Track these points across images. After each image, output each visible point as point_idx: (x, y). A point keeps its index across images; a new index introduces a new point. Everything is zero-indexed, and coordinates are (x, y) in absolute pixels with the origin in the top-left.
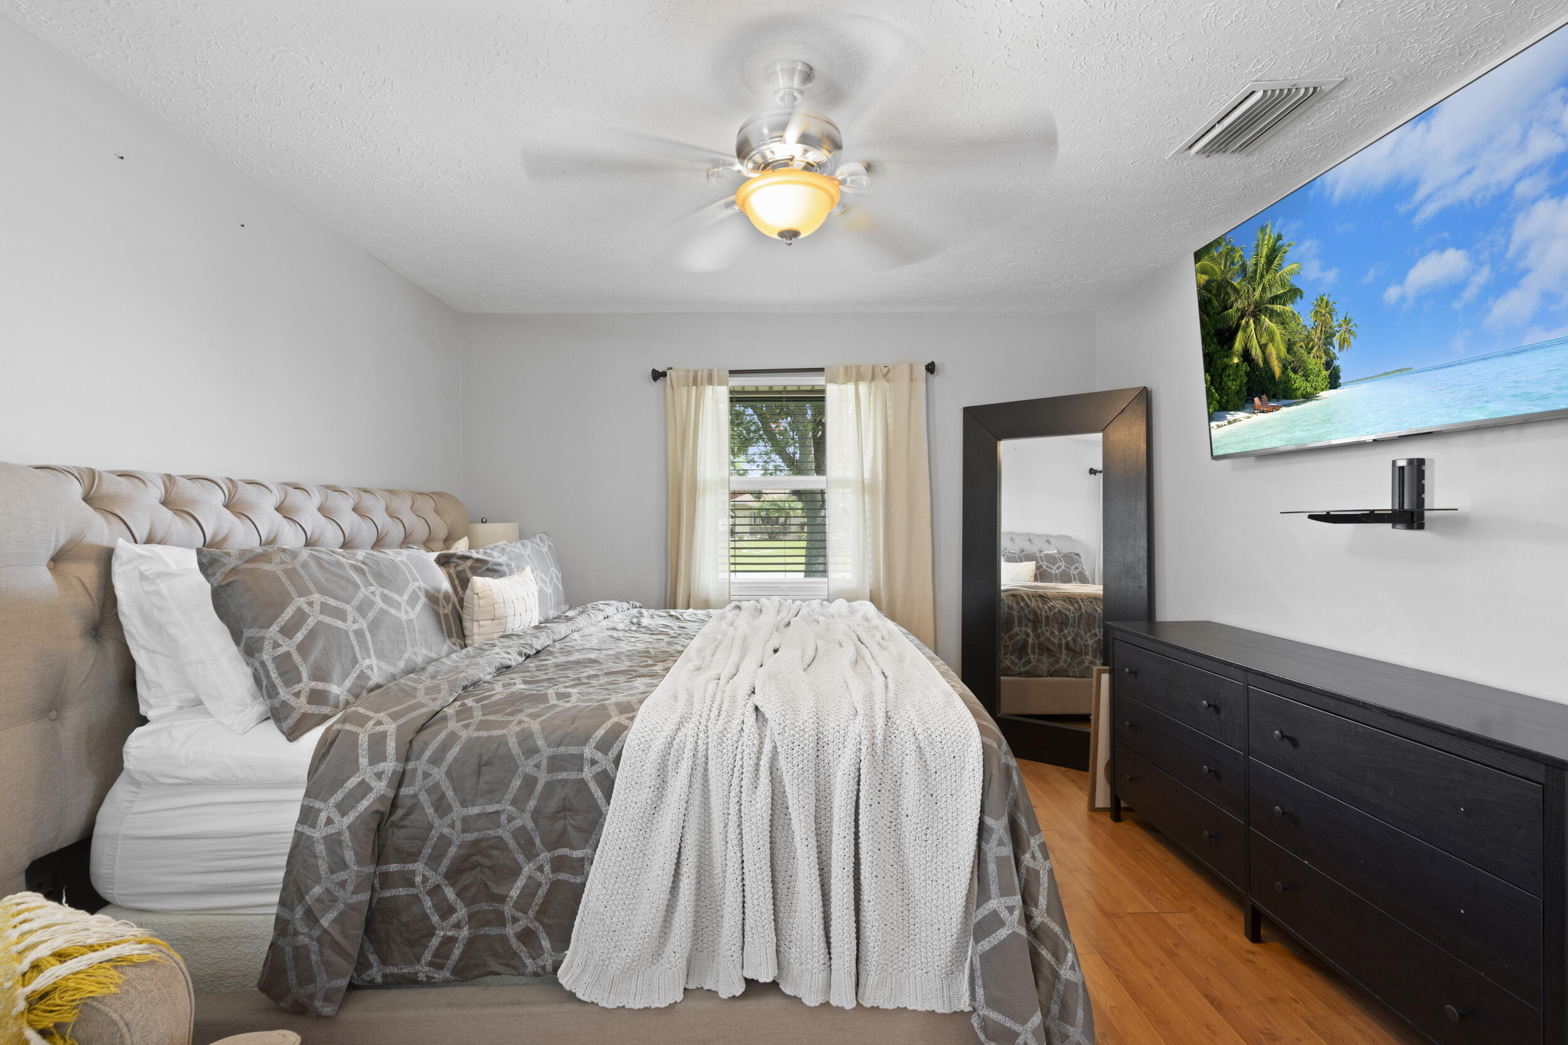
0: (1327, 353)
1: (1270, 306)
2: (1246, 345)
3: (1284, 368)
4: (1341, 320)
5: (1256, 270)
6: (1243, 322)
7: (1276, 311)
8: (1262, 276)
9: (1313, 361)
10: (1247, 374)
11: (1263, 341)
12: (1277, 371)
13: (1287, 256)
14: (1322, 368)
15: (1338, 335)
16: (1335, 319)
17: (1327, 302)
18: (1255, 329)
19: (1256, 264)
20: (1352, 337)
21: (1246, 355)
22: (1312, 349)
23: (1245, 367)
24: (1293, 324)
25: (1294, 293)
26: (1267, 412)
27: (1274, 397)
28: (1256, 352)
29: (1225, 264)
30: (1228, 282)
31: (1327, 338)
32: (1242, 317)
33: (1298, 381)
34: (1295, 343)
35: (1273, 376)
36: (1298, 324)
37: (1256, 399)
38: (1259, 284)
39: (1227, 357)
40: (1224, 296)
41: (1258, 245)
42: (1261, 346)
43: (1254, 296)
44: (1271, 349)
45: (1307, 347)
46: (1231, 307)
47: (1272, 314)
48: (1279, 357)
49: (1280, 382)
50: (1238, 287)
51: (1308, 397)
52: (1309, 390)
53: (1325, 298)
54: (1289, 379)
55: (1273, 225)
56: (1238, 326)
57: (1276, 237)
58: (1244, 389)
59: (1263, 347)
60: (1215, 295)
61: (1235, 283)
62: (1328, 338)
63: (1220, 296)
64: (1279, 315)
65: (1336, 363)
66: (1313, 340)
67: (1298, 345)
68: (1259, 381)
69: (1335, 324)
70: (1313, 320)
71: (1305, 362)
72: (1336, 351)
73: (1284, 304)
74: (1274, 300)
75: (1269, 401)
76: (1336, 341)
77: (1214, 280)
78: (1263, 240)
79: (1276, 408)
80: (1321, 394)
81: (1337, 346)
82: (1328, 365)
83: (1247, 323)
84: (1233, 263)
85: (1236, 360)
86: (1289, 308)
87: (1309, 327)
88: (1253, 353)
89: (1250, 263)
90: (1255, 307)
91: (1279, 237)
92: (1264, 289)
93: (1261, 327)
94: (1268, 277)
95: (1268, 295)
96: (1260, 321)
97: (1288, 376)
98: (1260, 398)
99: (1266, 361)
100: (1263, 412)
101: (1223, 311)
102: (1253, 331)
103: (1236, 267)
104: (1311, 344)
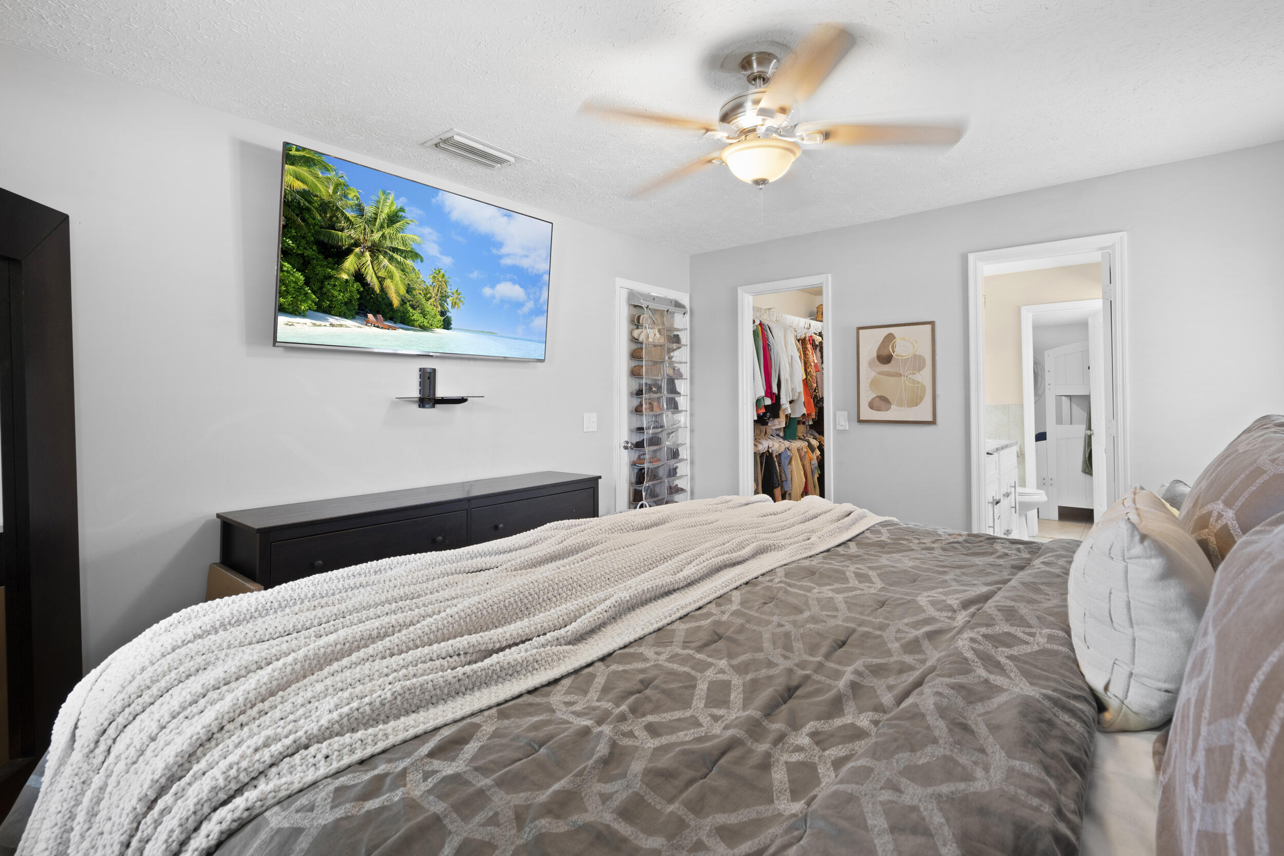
0: (442, 306)
1: (390, 253)
2: (359, 269)
3: (403, 302)
4: (454, 291)
5: (376, 219)
6: (357, 250)
7: (396, 260)
8: (382, 227)
9: (431, 307)
10: (359, 293)
11: (380, 274)
12: (396, 302)
13: (409, 227)
14: (437, 314)
15: (450, 298)
16: (449, 288)
17: (444, 275)
18: (372, 262)
19: (376, 214)
20: (461, 304)
21: (359, 277)
22: (430, 298)
23: (357, 285)
24: (413, 276)
25: (415, 255)
26: (382, 328)
27: (391, 319)
28: (371, 278)
29: (335, 192)
30: (337, 208)
31: (442, 297)
32: (357, 244)
33: (416, 315)
34: (415, 289)
35: (390, 304)
36: (418, 278)
37: (370, 316)
38: (378, 231)
39: (333, 269)
40: (331, 217)
41: (378, 202)
42: (378, 277)
43: (371, 236)
44: (388, 282)
45: (425, 295)
46: (342, 230)
47: (391, 259)
48: (397, 292)
49: (398, 311)
50: (353, 220)
51: (423, 328)
52: (426, 324)
53: (442, 272)
54: (408, 312)
55: (397, 198)
56: (349, 251)
57: (399, 207)
58: (355, 303)
59: (381, 280)
60: (316, 209)
61: (348, 215)
62: (444, 298)
63: (326, 213)
64: (399, 263)
65: (448, 314)
66: (430, 293)
67: (417, 291)
68: (374, 302)
69: (448, 290)
70: (431, 281)
71: (421, 304)
72: (449, 307)
73: (405, 257)
74: (395, 250)
75: (386, 320)
76: (449, 300)
77: (316, 196)
78: (385, 201)
79: (395, 329)
80: (436, 329)
81: (450, 305)
82: (443, 313)
83: (363, 253)
84: (345, 196)
85: (345, 276)
86: (409, 262)
87: (427, 283)
88: (369, 279)
89: (369, 210)
90: (372, 245)
91: (402, 210)
92: (383, 236)
93: (379, 264)
94: (387, 231)
95: (388, 243)
96: (378, 258)
97: (406, 309)
98: (375, 316)
99: (382, 289)
100: (378, 327)
101: (328, 228)
102: (369, 262)
103: (351, 202)
104: (429, 295)
